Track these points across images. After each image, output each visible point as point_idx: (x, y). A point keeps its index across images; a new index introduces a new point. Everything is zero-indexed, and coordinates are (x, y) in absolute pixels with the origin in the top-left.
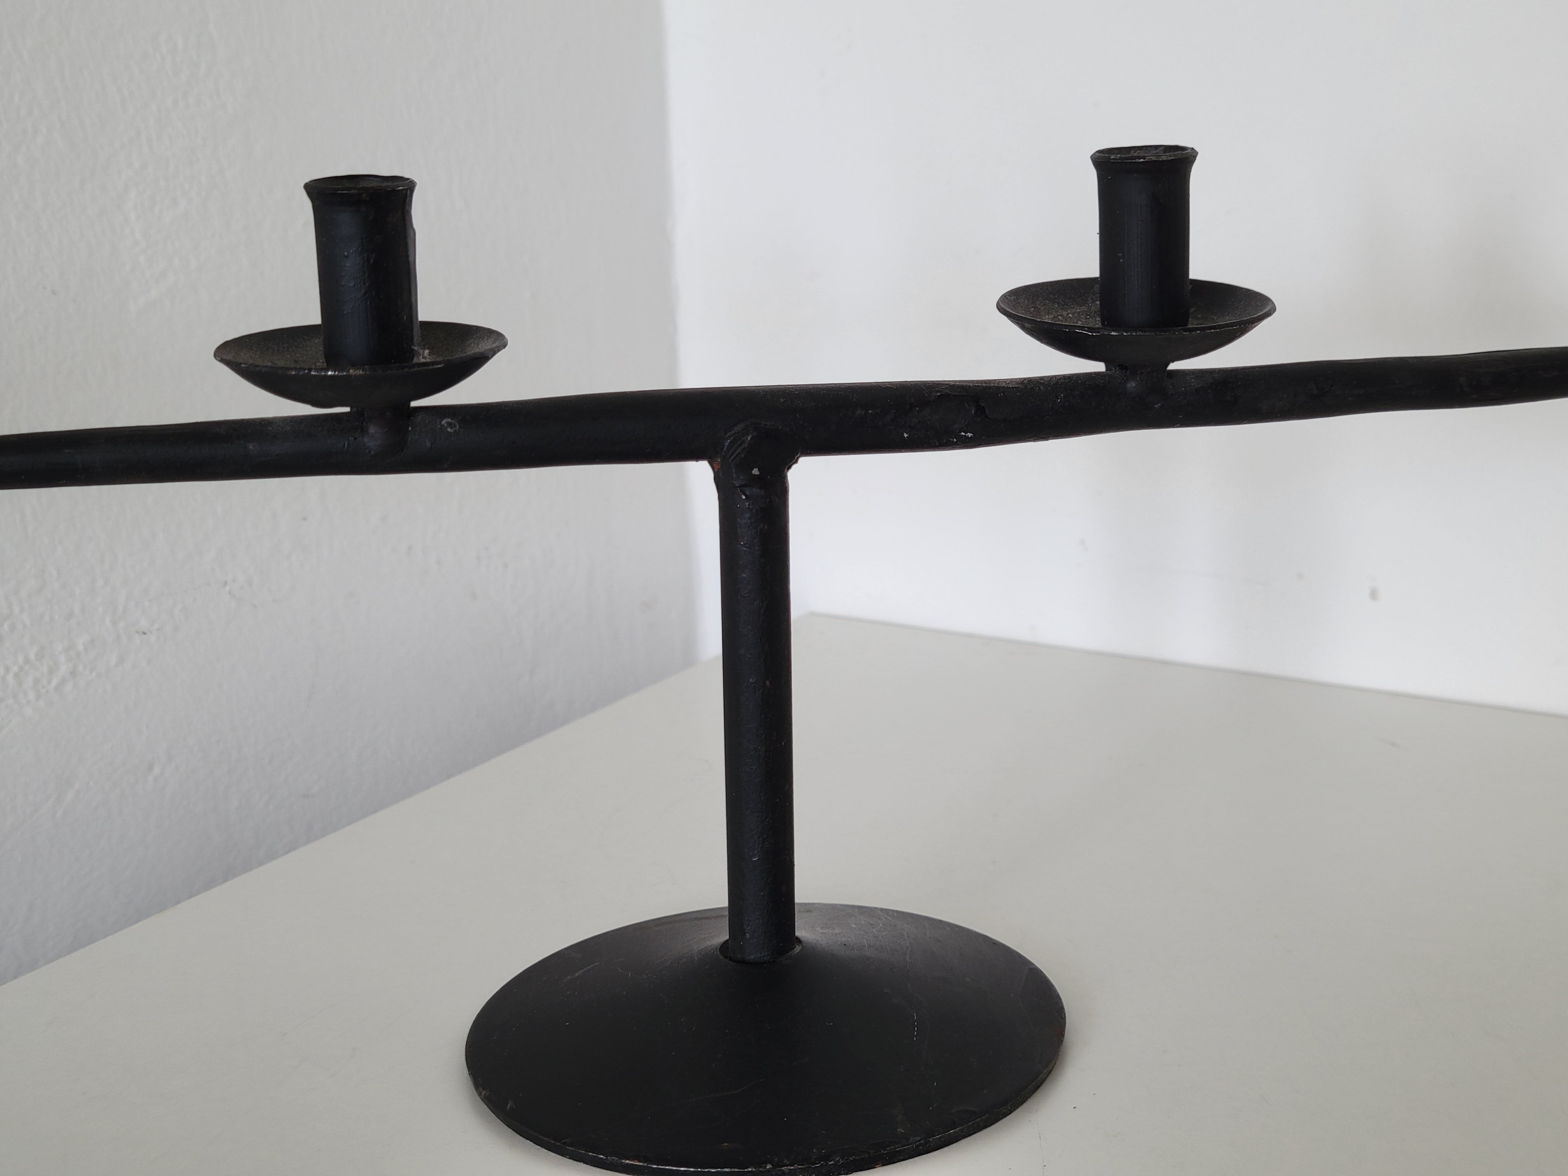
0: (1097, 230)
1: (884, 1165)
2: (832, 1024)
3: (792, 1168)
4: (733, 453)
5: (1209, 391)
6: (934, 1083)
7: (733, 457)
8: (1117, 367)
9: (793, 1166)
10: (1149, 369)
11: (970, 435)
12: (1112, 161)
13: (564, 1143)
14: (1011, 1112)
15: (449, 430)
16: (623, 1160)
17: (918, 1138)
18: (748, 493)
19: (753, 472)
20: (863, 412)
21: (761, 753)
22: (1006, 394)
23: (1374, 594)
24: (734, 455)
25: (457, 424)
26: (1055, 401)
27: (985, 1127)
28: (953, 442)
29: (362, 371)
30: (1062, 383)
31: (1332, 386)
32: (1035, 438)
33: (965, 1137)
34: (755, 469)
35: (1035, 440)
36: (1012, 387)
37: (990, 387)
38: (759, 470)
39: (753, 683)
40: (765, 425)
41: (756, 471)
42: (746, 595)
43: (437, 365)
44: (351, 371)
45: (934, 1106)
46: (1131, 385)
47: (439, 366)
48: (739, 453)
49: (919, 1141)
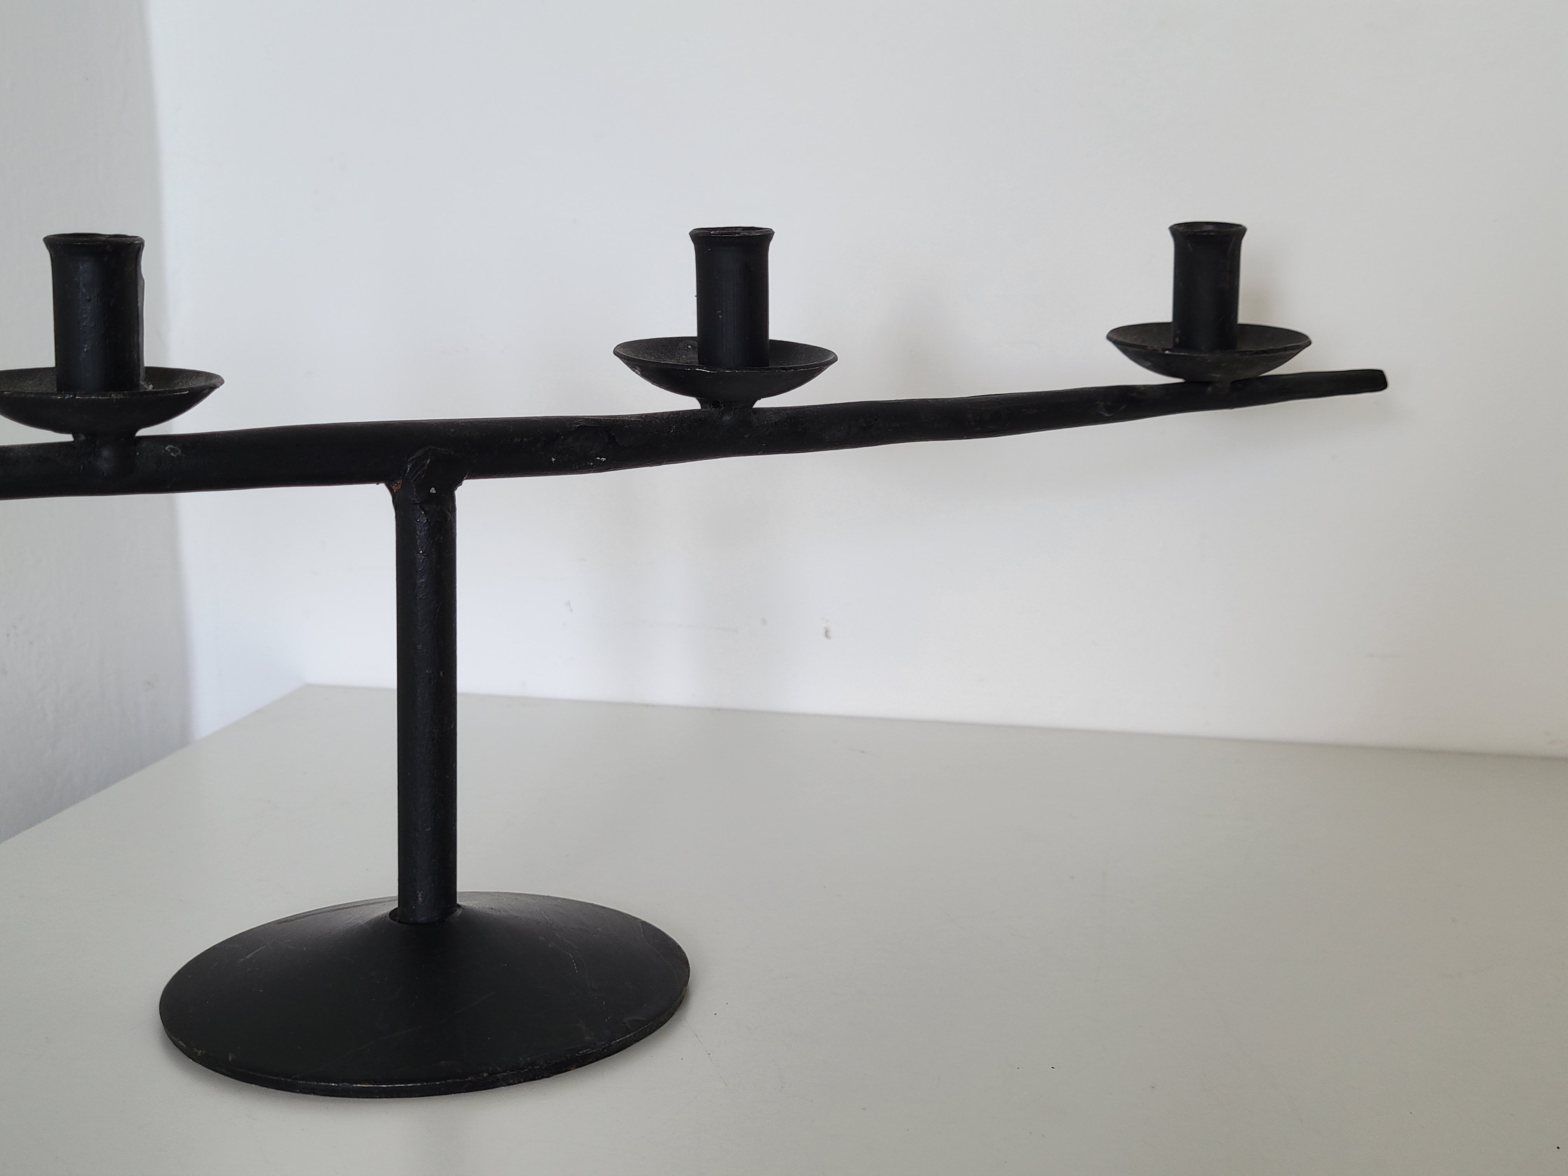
0: (695, 293)
1: (577, 1067)
2: (506, 965)
3: (505, 1074)
4: (414, 476)
5: (786, 424)
6: (603, 1002)
7: (414, 478)
8: (712, 406)
9: (505, 1072)
10: (742, 405)
11: (604, 459)
12: (713, 236)
13: (295, 1079)
14: (666, 1021)
15: (172, 454)
16: (353, 1084)
17: (603, 1043)
18: (426, 509)
19: (431, 491)
20: (520, 440)
21: (435, 736)
22: (631, 425)
23: (827, 634)
24: (416, 477)
25: (179, 450)
26: (669, 431)
27: (650, 1033)
28: (590, 466)
29: (123, 396)
30: (672, 418)
31: (877, 420)
32: (653, 463)
33: (637, 1041)
34: (432, 489)
35: (650, 466)
36: (634, 421)
37: (617, 421)
38: (435, 489)
39: (430, 674)
40: (441, 451)
41: (433, 490)
42: (424, 598)
43: (184, 391)
44: (113, 395)
45: (609, 1018)
46: (727, 418)
47: (185, 393)
48: (419, 475)
49: (603, 1045)
